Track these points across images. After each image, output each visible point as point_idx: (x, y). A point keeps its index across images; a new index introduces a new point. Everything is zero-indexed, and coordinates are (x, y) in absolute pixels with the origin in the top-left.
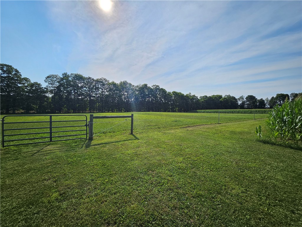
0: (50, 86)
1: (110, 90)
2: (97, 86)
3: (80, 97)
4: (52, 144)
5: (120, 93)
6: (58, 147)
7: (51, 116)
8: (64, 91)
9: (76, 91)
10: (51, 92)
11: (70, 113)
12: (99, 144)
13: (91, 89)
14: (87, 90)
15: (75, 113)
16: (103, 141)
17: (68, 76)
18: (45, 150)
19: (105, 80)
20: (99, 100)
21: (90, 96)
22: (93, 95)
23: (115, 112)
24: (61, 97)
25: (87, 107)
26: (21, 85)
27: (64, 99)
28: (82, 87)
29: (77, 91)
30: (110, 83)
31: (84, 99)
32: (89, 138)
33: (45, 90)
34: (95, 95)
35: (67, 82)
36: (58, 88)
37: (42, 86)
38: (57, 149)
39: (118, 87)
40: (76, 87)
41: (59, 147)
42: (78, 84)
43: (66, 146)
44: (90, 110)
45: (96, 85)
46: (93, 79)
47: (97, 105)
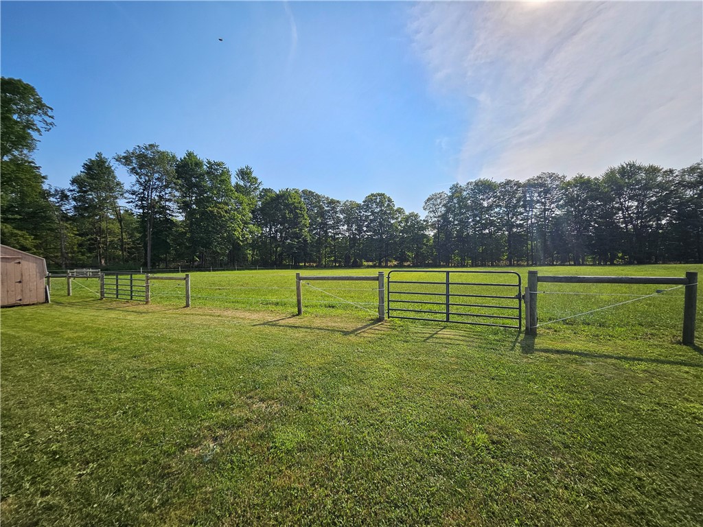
0: (432, 215)
1: (571, 201)
2: (528, 199)
3: (487, 231)
4: (451, 328)
5: (604, 205)
6: (462, 336)
7: (448, 273)
8: (454, 222)
9: (478, 219)
10: (433, 226)
11: (466, 266)
12: (558, 352)
13: (512, 209)
14: (501, 211)
15: (477, 266)
16: (569, 346)
17: (462, 190)
18: (441, 336)
19: (550, 177)
20: (533, 233)
21: (510, 226)
22: (518, 222)
23: (587, 265)
24: (449, 235)
25: (503, 252)
26: (394, 221)
27: (455, 238)
28: (490, 207)
29: (481, 219)
30: (569, 184)
31: (494, 234)
32: (527, 328)
33: (424, 223)
34: (521, 222)
35: (459, 203)
36: (444, 217)
37: (420, 218)
38: (461, 338)
39: (597, 190)
40: (478, 209)
41: (465, 336)
42: (482, 201)
43: (477, 337)
44: (509, 259)
45: (525, 196)
46: (518, 184)
47: (529, 246)
